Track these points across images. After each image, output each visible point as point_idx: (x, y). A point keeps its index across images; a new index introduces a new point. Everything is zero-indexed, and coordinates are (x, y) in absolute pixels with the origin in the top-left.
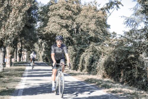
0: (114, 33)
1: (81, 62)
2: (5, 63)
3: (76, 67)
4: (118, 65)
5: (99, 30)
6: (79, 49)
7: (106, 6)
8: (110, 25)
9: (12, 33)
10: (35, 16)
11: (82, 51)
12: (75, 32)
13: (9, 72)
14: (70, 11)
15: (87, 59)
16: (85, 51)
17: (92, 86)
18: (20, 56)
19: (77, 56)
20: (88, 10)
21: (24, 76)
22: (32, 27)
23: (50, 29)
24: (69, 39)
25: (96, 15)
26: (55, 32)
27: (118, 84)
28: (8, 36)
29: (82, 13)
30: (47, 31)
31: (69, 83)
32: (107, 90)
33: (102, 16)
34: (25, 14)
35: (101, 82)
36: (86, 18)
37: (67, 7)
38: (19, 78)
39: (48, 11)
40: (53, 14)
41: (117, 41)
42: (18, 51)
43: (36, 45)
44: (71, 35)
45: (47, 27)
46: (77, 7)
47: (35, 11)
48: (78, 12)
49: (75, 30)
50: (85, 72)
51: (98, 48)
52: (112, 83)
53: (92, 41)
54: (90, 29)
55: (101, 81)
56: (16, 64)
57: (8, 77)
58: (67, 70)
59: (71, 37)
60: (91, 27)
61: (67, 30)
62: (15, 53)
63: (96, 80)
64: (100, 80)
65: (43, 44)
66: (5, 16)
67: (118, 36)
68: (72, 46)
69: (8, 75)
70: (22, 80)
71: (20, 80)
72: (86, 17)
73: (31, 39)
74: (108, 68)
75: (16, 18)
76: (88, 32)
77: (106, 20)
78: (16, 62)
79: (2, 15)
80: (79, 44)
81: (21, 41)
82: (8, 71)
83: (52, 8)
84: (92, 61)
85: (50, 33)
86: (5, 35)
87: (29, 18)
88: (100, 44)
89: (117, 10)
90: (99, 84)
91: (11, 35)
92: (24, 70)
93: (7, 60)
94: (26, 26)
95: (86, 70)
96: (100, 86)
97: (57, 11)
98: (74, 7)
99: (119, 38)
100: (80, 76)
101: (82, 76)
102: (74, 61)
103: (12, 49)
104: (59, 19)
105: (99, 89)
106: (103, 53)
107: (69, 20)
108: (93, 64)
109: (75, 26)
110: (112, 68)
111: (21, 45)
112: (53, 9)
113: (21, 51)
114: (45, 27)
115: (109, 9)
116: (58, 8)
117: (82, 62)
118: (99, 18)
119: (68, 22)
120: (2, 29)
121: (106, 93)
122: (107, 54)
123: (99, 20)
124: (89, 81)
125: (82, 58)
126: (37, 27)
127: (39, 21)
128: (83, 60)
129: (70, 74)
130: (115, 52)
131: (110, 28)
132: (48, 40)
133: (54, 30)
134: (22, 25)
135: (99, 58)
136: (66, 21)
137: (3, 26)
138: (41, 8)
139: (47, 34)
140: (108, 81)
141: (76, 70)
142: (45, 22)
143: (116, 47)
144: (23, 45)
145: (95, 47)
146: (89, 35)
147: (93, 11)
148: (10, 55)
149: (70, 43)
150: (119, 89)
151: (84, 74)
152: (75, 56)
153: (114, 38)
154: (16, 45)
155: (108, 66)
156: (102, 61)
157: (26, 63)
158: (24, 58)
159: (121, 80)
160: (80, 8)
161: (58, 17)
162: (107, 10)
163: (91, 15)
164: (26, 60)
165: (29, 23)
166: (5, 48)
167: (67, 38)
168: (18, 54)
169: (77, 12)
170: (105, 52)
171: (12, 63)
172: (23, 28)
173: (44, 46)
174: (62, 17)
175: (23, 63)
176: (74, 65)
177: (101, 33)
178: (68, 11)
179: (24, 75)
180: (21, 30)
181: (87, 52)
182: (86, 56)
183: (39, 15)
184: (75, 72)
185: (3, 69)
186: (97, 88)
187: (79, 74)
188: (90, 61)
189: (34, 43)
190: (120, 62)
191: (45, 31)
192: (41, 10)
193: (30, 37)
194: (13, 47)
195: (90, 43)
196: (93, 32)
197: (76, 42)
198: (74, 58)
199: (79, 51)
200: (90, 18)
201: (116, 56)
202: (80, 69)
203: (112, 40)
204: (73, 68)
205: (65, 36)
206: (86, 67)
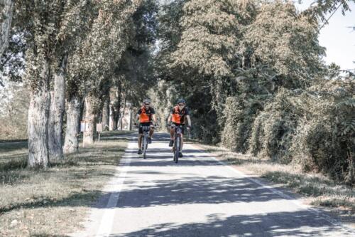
0: (333, 66)
1: (253, 134)
2: (82, 133)
3: (241, 146)
4: (341, 143)
5: (299, 60)
6: (250, 104)
7: (316, 4)
8: (325, 48)
9: (98, 65)
10: (150, 27)
11: (257, 108)
12: (243, 63)
13: (89, 154)
14: (231, 15)
15: (268, 127)
16: (265, 109)
17: (277, 189)
18: (116, 117)
19: (245, 120)
20: (273, 13)
21: (124, 164)
22: (144, 51)
23: (184, 57)
24: (229, 81)
25: (293, 23)
26: (196, 63)
27: (340, 187)
28: (88, 73)
29: (260, 19)
30: (177, 62)
31: (224, 182)
32: (312, 199)
33: (306, 27)
34: (127, 21)
35: (298, 181)
36: (268, 31)
37: (225, 4)
38: (111, 167)
39: (181, 16)
40: (191, 21)
41: (340, 85)
42: (110, 106)
43: (152, 93)
44: (233, 71)
45: (176, 53)
46: (248, 4)
47: (151, 14)
48: (249, 16)
49: (243, 58)
50: (264, 156)
51: (297, 101)
52: (326, 182)
53: (281, 84)
54: (277, 56)
55: (299, 178)
56: (105, 137)
57: (88, 165)
59: (232, 75)
60: (279, 51)
61: (224, 60)
62: (104, 110)
63: (288, 177)
64: (297, 175)
65: (168, 92)
66: (82, 26)
67: (343, 75)
68: (234, 95)
69: (87, 161)
70: (119, 172)
71: (114, 172)
72: (267, 28)
73: (142, 80)
74: (318, 147)
75: (108, 31)
76: (273, 63)
77: (316, 36)
78: (106, 132)
79: (75, 25)
80: (252, 91)
81: (118, 84)
82: (87, 151)
83: (189, 8)
84: (280, 132)
85: (184, 66)
86: (81, 69)
87: (137, 31)
88: (300, 93)
90: (295, 185)
91: (94, 69)
92: (123, 150)
93: (87, 127)
94: (129, 49)
95: (265, 152)
96: (296, 190)
97: (201, 14)
98: (242, 4)
99: (346, 78)
100: (251, 165)
101: (257, 165)
102: (237, 131)
103: (96, 101)
104: (207, 34)
105: (292, 196)
106: (307, 112)
107: (229, 36)
108: (283, 138)
109: (242, 50)
110: (326, 150)
111: (119, 93)
112: (192, 10)
113: (118, 106)
114: (174, 51)
115: (323, 13)
116: (203, 8)
117: (257, 135)
118: (299, 31)
119: (226, 40)
120: (75, 56)
121: (310, 206)
122: (316, 116)
123: (298, 36)
124: (271, 177)
125: (256, 123)
126: (156, 51)
127: (158, 37)
128: (259, 129)
129: (229, 160)
130: (334, 112)
131: (325, 55)
132: (179, 82)
133: (193, 60)
134: (120, 46)
135: (296, 125)
136: (222, 37)
137: (78, 48)
138: (165, 7)
139: (178, 67)
140: (317, 180)
141: (243, 153)
142: (174, 40)
143: (337, 99)
144: (122, 94)
145: (288, 98)
146: (274, 70)
147: (286, 15)
148: (93, 116)
149: (231, 88)
150: (341, 198)
151: (260, 161)
152: (242, 120)
153: (334, 79)
154: (107, 93)
155: (317, 143)
156: (303, 132)
157: (128, 134)
158: (124, 122)
159: (348, 177)
160: (254, 7)
161: (204, 28)
162: (321, 15)
163: (280, 24)
164: (129, 126)
165: (137, 43)
166: (81, 98)
167: (223, 78)
168: (111, 113)
169: (248, 18)
170: (310, 111)
171: (98, 134)
172: (123, 53)
173: (171, 96)
174: (212, 29)
175: (123, 134)
176: (237, 140)
177: (304, 65)
178: (227, 15)
179: (122, 160)
180: (117, 59)
181: (268, 110)
182: (267, 121)
183: (159, 24)
184: (240, 156)
185: (77, 148)
186: (290, 194)
187: (249, 161)
188: (275, 131)
189: (147, 89)
190: (347, 135)
191: (172, 62)
192: (164, 13)
193: (137, 74)
194: (100, 98)
195: (276, 89)
196: (285, 64)
197: (243, 86)
198: (239, 124)
199: (251, 108)
200: (278, 30)
201: (337, 122)
202: (251, 149)
203: (329, 83)
204: (235, 147)
205: (219, 72)
206: (265, 146)
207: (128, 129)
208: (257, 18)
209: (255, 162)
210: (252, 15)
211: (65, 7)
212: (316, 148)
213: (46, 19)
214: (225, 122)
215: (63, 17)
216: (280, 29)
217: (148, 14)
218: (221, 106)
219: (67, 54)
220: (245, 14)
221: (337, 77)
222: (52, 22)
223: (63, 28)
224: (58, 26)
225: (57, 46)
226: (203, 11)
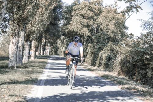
0: (131, 34)
1: (98, 59)
3: (93, 64)
4: (133, 65)
5: (117, 31)
6: (98, 47)
7: (126, 9)
8: (128, 27)
10: (59, 15)
11: (100, 49)
12: (95, 31)
13: (33, 64)
14: (92, 12)
15: (104, 57)
16: (103, 50)
17: (108, 81)
18: (44, 50)
19: (95, 54)
20: (108, 12)
21: (47, 69)
22: (57, 24)
23: (72, 27)
24: (89, 38)
25: (116, 17)
26: (77, 30)
27: (132, 82)
28: (34, 31)
29: (103, 14)
30: (69, 29)
31: (87, 78)
32: (122, 86)
33: (121, 18)
34: (51, 12)
35: (116, 79)
36: (106, 19)
37: (89, 8)
38: (42, 70)
39: (72, 11)
40: (76, 14)
41: (134, 42)
42: (42, 45)
43: (58, 41)
44: (91, 34)
45: (69, 25)
46: (98, 8)
47: (60, 10)
48: (99, 13)
49: (96, 29)
50: (102, 68)
51: (116, 47)
52: (127, 80)
53: (110, 40)
54: (109, 29)
55: (116, 78)
56: (39, 57)
57: (32, 68)
58: (86, 65)
59: (91, 35)
60: (110, 27)
61: (88, 29)
62: (39, 47)
63: (112, 77)
64: (115, 77)
65: (65, 41)
66: (33, 13)
67: (135, 38)
68: (91, 44)
69: (32, 67)
70: (45, 72)
71: (43, 71)
72: (106, 18)
73: (55, 36)
74: (124, 66)
75: (42, 15)
76: (107, 32)
77: (124, 22)
78: (40, 55)
79: (30, 12)
80: (98, 42)
81: (45, 37)
83: (76, 8)
84: (109, 59)
85: (72, 31)
86: (31, 30)
87: (54, 16)
88: (117, 44)
89: (136, 13)
90: (115, 80)
91: (37, 30)
92: (46, 63)
93: (32, 53)
94: (51, 23)
95: (103, 67)
96: (115, 82)
97: (80, 11)
98: (96, 8)
99: (136, 39)
100: (97, 72)
101: (99, 72)
102: (92, 58)
103: (36, 43)
104: (82, 19)
105: (114, 85)
106: (120, 52)
107: (91, 20)
108: (110, 62)
109: (95, 26)
110: (127, 67)
112: (76, 9)
113: (45, 45)
114: (68, 25)
115: (128, 13)
116: (81, 9)
117: (100, 60)
118: (118, 20)
119: (89, 22)
120: (29, 24)
121: (121, 89)
122: (124, 54)
123: (118, 22)
124: (105, 76)
125: (100, 55)
126: (61, 25)
127: (63, 19)
128: (101, 58)
129: (88, 69)
130: (131, 52)
131: (128, 30)
132: (70, 37)
133: (76, 29)
134: (47, 22)
135: (116, 57)
136: (88, 20)
137: (31, 21)
138: (66, 7)
139: (70, 31)
140: (123, 79)
141: (94, 67)
142: (69, 20)
143: (133, 47)
144: (46, 41)
145: (113, 46)
146: (107, 35)
147: (113, 13)
148: (35, 49)
149: (90, 41)
150: (133, 86)
151: (101, 70)
152: (94, 54)
153: (131, 39)
154: (41, 40)
155: (124, 64)
156: (118, 59)
157: (48, 57)
158: (47, 52)
159: (135, 78)
160: (101, 9)
161: (81, 16)
162: (127, 13)
163: (111, 17)
164: (49, 54)
165: (54, 21)
166: (31, 42)
167: (87, 37)
168: (42, 48)
169: (98, 13)
170: (121, 51)
171: (36, 56)
172: (48, 24)
173: (66, 43)
174: (84, 17)
175: (46, 56)
176: (92, 61)
177: (119, 33)
178: (90, 12)
179: (46, 67)
180: (46, 27)
181: (105, 50)
182: (104, 54)
183: (63, 14)
184: (93, 68)
185: (28, 61)
186: (112, 84)
187: (96, 70)
188: (107, 59)
189: (57, 39)
190: (136, 62)
191: (67, 29)
192: (65, 10)
193: (53, 33)
194: (38, 42)
195: (108, 42)
196: (112, 32)
197: (95, 40)
198: (93, 55)
199: (98, 49)
200: (110, 19)
201: (132, 56)
202: (97, 65)
203: (129, 41)
204: (91, 64)
205: (85, 34)
206: (103, 64)
207: (48, 55)
208: (102, 13)
209: (99, 70)
210: (100, 12)
211: (27, 5)
212: (123, 66)
213: (19, 9)
214: (87, 54)
215: (26, 8)
216: (111, 19)
217: (59, 10)
218: (86, 48)
219: (26, 23)
220: (97, 12)
221: (132, 39)
222: (21, 10)
223: (26, 13)
224: (24, 12)
225: (23, 20)
226: (81, 10)
